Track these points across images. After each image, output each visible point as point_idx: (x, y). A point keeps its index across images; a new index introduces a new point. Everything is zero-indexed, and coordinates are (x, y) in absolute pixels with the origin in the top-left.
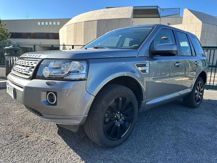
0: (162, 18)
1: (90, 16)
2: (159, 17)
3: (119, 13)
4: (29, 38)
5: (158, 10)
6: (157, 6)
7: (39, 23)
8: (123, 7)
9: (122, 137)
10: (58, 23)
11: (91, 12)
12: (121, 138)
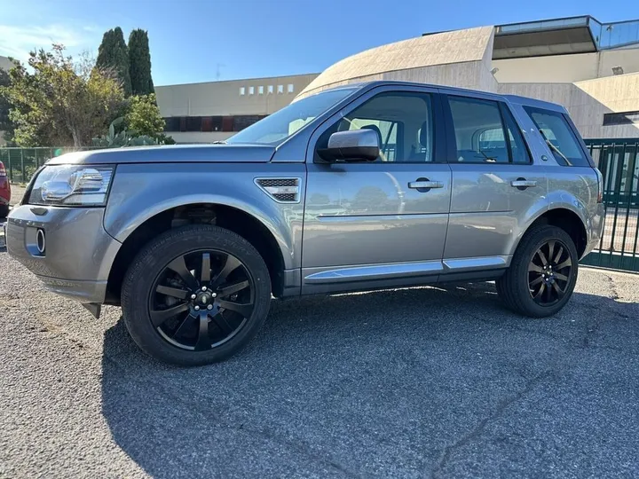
0: (605, 54)
1: (367, 61)
2: (595, 51)
3: (449, 49)
4: (218, 130)
5: (588, 28)
6: (588, 18)
7: (242, 91)
8: (463, 31)
9: (213, 346)
10: (291, 88)
11: (371, 51)
12: (210, 348)
